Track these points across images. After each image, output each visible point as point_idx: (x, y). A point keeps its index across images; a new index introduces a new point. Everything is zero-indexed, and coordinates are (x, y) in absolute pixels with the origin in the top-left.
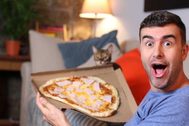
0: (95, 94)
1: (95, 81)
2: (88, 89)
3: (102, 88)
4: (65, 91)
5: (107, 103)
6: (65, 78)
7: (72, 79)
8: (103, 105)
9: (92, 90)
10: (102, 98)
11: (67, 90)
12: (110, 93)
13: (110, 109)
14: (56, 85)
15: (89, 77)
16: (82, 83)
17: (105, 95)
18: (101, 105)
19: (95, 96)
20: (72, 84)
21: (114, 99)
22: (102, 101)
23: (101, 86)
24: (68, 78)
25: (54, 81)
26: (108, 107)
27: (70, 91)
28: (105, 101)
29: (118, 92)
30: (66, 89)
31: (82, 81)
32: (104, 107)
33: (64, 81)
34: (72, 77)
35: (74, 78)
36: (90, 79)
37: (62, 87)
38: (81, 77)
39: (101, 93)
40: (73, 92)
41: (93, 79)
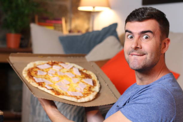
0: (76, 77)
1: (73, 67)
2: (68, 73)
3: (81, 73)
4: (47, 74)
5: (89, 86)
6: (44, 62)
7: (50, 63)
8: (86, 87)
9: (73, 74)
10: (83, 80)
11: (49, 74)
12: (90, 77)
13: (93, 92)
14: (37, 68)
15: (66, 63)
16: (62, 67)
17: (85, 78)
18: (85, 89)
19: (77, 79)
20: (52, 67)
21: (94, 82)
22: (84, 83)
23: (80, 71)
24: (47, 62)
25: (35, 64)
26: (91, 89)
27: (52, 74)
28: (87, 84)
29: (97, 77)
30: (47, 72)
31: (60, 66)
32: (87, 89)
33: (44, 64)
34: (50, 61)
35: (52, 62)
36: (67, 65)
37: (43, 70)
38: (59, 62)
39: (81, 76)
40: (55, 75)
41: (71, 65)
